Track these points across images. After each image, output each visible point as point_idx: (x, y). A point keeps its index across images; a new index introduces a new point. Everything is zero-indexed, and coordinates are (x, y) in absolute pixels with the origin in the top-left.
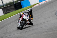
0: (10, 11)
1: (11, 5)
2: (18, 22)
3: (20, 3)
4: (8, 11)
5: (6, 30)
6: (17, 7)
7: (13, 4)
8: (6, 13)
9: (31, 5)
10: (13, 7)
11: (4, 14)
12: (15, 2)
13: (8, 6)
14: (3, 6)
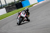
0: (12, 10)
1: (13, 4)
2: (17, 19)
3: (21, 3)
4: (10, 10)
5: (9, 26)
6: (18, 6)
7: (15, 4)
8: (8, 12)
9: (31, 4)
10: (15, 6)
11: (7, 13)
12: (17, 2)
13: (11, 5)
14: (6, 6)
